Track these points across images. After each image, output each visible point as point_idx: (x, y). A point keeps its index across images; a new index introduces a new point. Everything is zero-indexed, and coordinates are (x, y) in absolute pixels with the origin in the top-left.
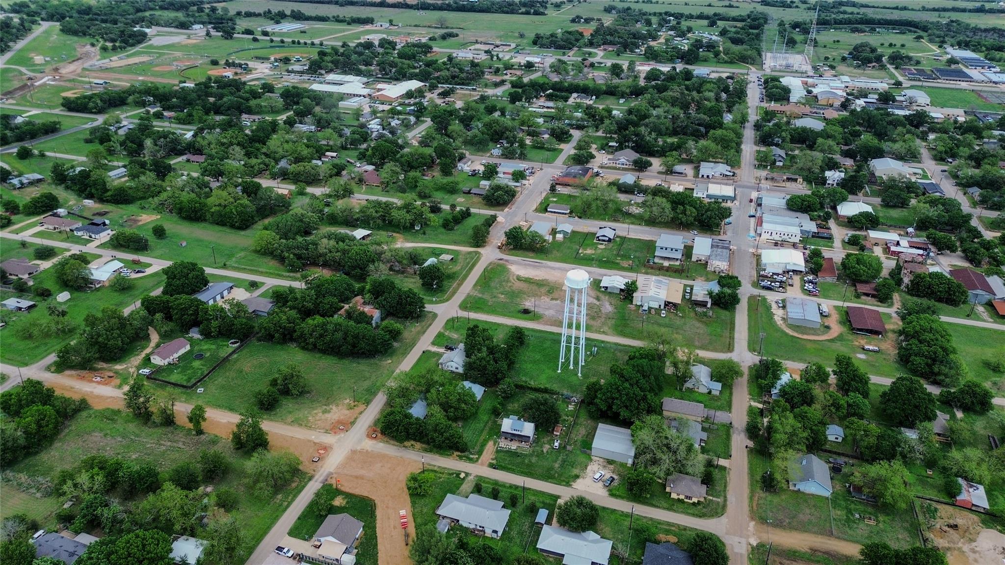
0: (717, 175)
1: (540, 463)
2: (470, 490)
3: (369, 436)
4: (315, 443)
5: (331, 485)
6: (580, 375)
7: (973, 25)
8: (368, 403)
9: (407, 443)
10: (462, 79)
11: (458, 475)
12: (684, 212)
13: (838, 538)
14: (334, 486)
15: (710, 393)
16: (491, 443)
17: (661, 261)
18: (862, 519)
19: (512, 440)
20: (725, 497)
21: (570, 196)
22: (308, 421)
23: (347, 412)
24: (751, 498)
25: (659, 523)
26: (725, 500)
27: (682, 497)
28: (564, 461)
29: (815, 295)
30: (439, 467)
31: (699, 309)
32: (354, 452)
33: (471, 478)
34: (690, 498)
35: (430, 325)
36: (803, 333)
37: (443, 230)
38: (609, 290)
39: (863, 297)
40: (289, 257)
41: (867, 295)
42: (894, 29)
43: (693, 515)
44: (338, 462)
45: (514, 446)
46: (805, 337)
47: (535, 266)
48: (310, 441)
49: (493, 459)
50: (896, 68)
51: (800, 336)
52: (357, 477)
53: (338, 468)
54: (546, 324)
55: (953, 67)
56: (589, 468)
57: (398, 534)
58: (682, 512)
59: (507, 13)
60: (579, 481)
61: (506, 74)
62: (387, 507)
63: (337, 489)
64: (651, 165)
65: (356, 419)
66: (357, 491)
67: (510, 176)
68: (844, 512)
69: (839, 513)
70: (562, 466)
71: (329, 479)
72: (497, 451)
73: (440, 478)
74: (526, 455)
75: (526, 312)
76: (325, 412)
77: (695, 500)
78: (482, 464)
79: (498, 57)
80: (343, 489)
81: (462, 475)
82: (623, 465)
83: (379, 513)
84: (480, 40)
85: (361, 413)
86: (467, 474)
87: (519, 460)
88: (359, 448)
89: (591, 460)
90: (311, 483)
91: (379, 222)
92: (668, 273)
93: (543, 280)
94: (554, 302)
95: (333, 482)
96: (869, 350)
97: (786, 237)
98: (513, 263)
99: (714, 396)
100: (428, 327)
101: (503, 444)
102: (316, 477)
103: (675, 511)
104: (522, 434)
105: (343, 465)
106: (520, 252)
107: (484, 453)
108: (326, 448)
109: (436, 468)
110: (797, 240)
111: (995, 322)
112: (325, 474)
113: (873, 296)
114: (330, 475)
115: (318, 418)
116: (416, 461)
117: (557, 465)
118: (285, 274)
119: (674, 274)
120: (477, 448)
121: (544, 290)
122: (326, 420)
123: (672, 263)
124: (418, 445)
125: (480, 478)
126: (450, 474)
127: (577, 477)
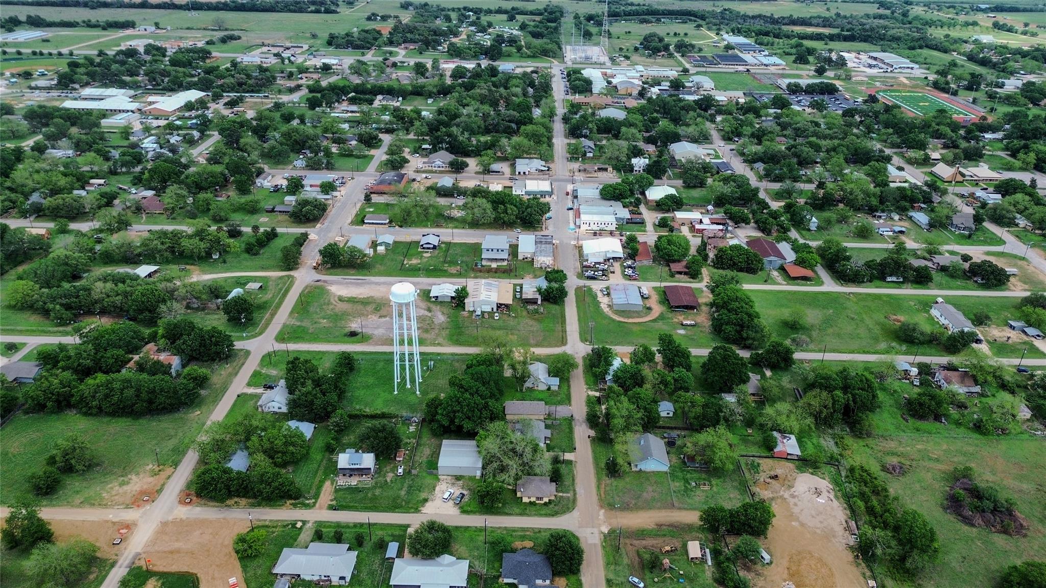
0: (533, 170)
1: (385, 494)
2: (309, 539)
3: (182, 502)
4: (114, 523)
5: (140, 568)
6: (418, 393)
7: (742, 13)
8: (176, 464)
9: (229, 502)
10: (250, 86)
11: (294, 525)
12: (505, 212)
13: (680, 509)
14: (144, 568)
15: (549, 389)
16: (328, 483)
17: (489, 264)
18: (698, 485)
19: (351, 476)
20: (574, 490)
21: (387, 205)
22: (102, 499)
23: (151, 479)
24: (598, 487)
25: (514, 531)
26: (575, 494)
27: (533, 499)
28: (410, 487)
29: (635, 279)
30: (271, 521)
31: (530, 307)
32: (164, 524)
33: (309, 525)
34: (541, 499)
35: (243, 364)
36: (629, 318)
37: (247, 256)
38: (439, 299)
39: (677, 276)
40: (54, 308)
41: (680, 273)
42: (676, 19)
43: (546, 515)
44: (145, 539)
45: (354, 481)
46: (631, 320)
47: (357, 284)
48: (107, 521)
49: (332, 500)
50: (683, 56)
51: (626, 320)
52: (171, 552)
53: (146, 546)
54: (377, 344)
55: (730, 52)
56: (437, 488)
58: (535, 515)
59: (295, 11)
60: (427, 504)
61: (301, 78)
62: (213, 578)
63: (148, 571)
64: (467, 165)
65: (163, 485)
66: (174, 568)
67: (319, 189)
68: (682, 483)
69: (677, 484)
70: (408, 492)
71: (136, 561)
72: (336, 491)
73: (273, 532)
74: (369, 489)
75: (353, 334)
76: (122, 484)
77: (546, 500)
78: (321, 508)
79: (290, 61)
80: (156, 569)
81: (299, 525)
82: (472, 478)
84: (266, 42)
85: (169, 477)
86: (304, 522)
87: (361, 495)
88: (170, 518)
89: (439, 480)
90: (114, 570)
91: (167, 254)
92: (497, 275)
93: (368, 298)
94: (383, 319)
95: (142, 563)
96: (687, 325)
97: (603, 226)
98: (332, 283)
99: (554, 391)
100: (240, 368)
101: (342, 481)
102: (120, 562)
103: (528, 515)
104: (362, 467)
105: (153, 542)
106: (339, 270)
107: (322, 495)
108: (129, 526)
109: (267, 523)
110: (613, 228)
111: (788, 284)
112: (131, 557)
113: (686, 273)
114: (137, 556)
115: (114, 493)
116: (242, 520)
117: (403, 493)
118: (51, 329)
119: (502, 275)
120: (313, 492)
121: (370, 308)
122: (125, 493)
123: (499, 264)
124: (243, 501)
125: (320, 524)
126: (284, 526)
127: (426, 500)
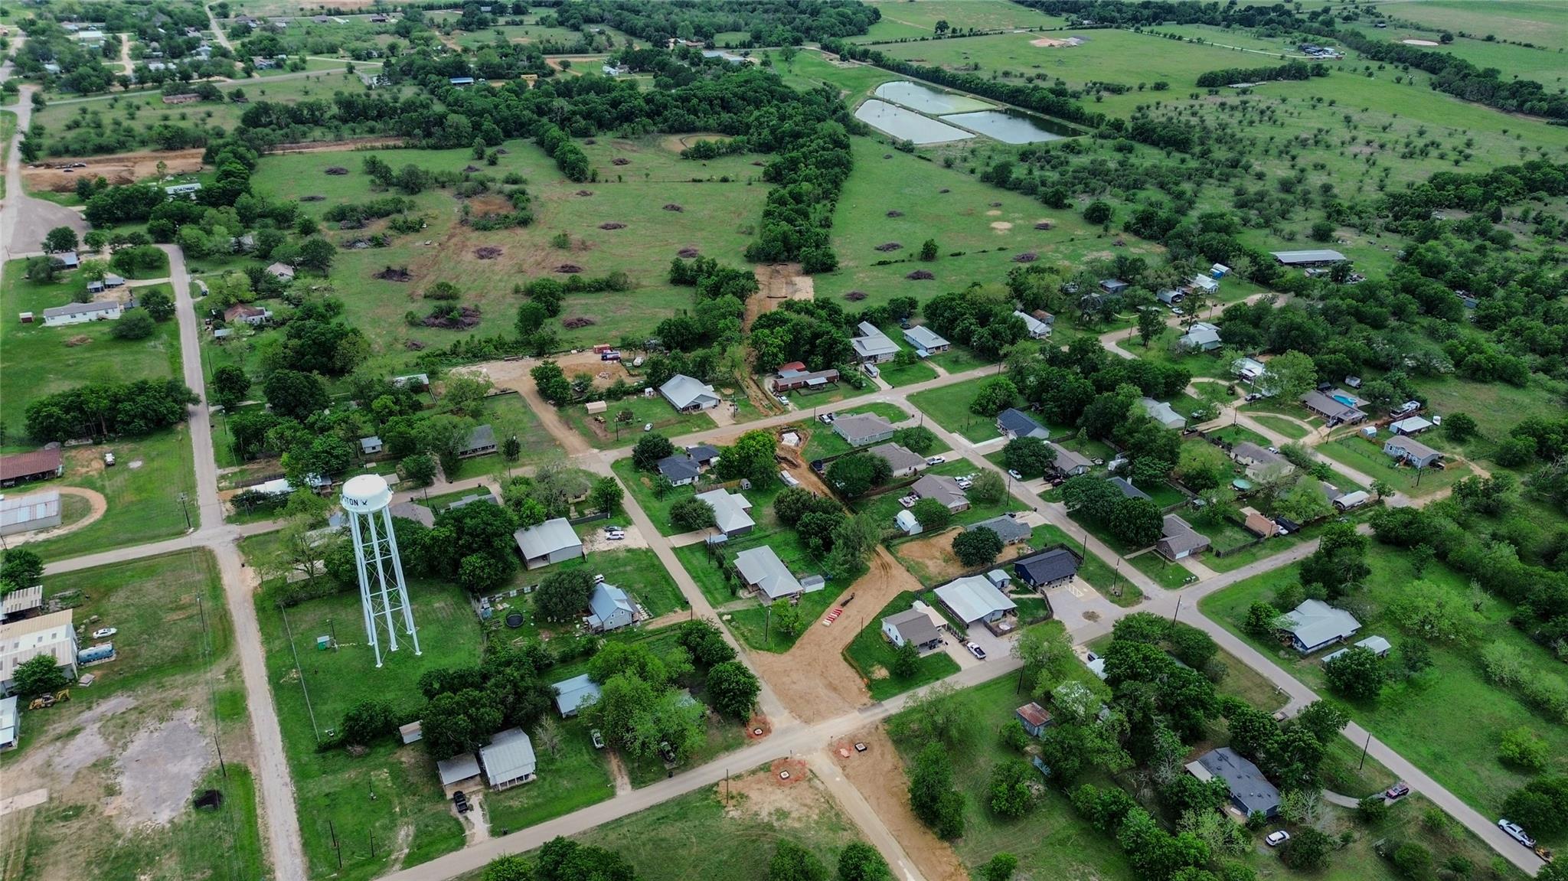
2: (739, 602)
3: (766, 730)
4: (844, 768)
5: (872, 698)
8: (709, 790)
11: (729, 621)
14: (870, 694)
16: (650, 628)
22: (822, 814)
23: (753, 796)
28: (614, 568)
30: (737, 641)
32: (807, 721)
33: (722, 610)
48: (847, 776)
49: (674, 612)
52: (835, 689)
53: (846, 712)
56: (605, 549)
57: (851, 610)
60: (634, 546)
62: (835, 640)
63: (869, 687)
65: (753, 772)
66: (850, 673)
70: (624, 565)
71: (869, 705)
72: (657, 615)
73: (750, 631)
74: (640, 595)
76: (782, 814)
78: (692, 614)
80: (863, 685)
81: (726, 618)
83: (850, 637)
85: (738, 777)
86: (720, 616)
87: (652, 595)
88: (797, 722)
89: (590, 554)
90: (894, 711)
95: (866, 699)
101: (640, 616)
102: (882, 716)
105: (837, 712)
107: (672, 623)
108: (834, 750)
109: (742, 642)
112: (869, 713)
114: (864, 708)
115: (804, 810)
117: (629, 568)
122: (795, 799)
126: (737, 628)
127: (629, 550)
